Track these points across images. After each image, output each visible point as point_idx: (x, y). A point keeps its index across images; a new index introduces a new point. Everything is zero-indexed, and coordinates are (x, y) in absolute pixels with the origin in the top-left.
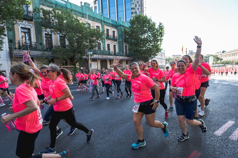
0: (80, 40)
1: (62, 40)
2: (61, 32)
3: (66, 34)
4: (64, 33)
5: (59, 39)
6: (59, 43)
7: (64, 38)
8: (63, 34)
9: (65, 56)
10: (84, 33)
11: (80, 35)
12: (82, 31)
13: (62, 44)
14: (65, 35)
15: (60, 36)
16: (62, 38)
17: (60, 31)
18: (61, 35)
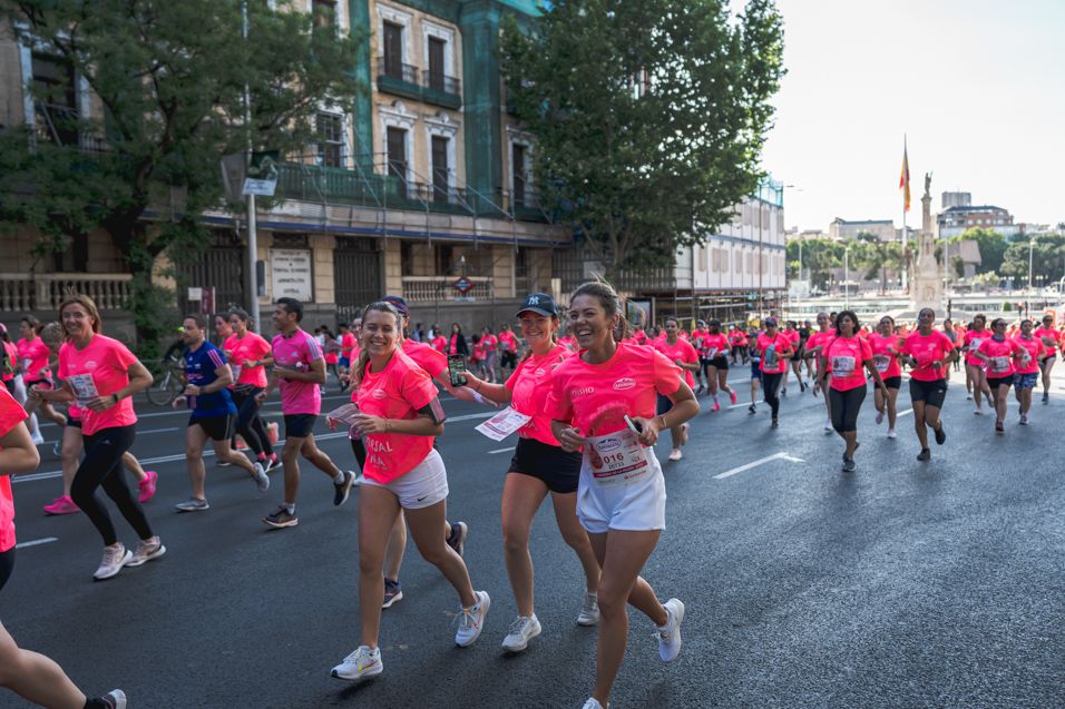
0: (181, 92)
1: (49, 82)
2: (38, 24)
3: (80, 39)
4: (61, 35)
5: (28, 74)
6: (29, 104)
7: (71, 74)
8: (57, 44)
9: (63, 204)
10: (205, 39)
12: (202, 22)
13: (49, 110)
14: (73, 46)
15: (35, 56)
16: (53, 71)
17: (31, 17)
18: (41, 46)
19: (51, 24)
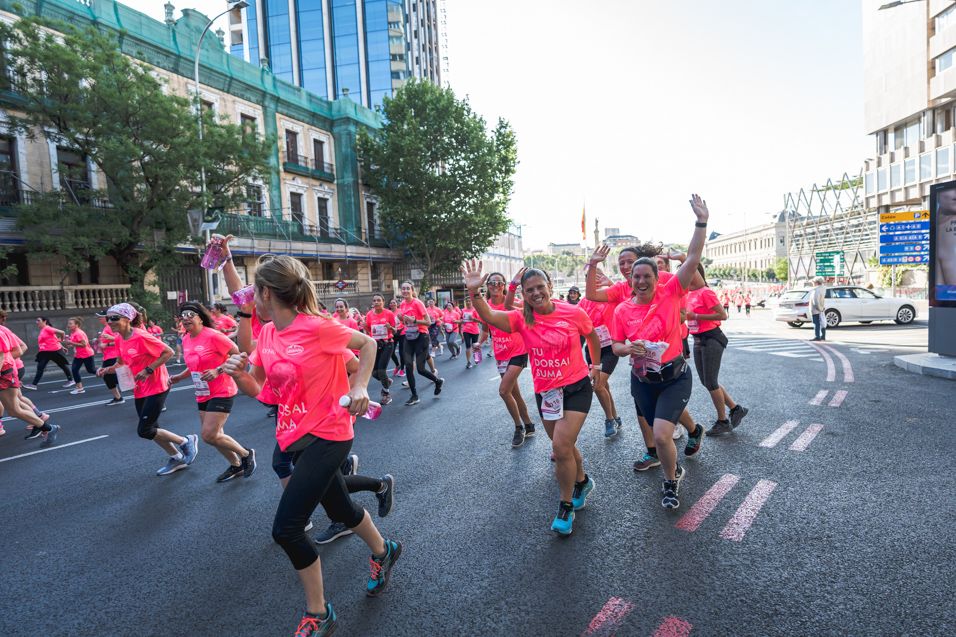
0: (160, 172)
1: (70, 165)
2: (63, 129)
3: (91, 139)
4: (78, 136)
5: (54, 159)
6: (56, 177)
7: (84, 159)
8: (76, 141)
9: (84, 241)
10: (177, 140)
11: (163, 149)
12: (174, 129)
13: (70, 182)
14: (87, 142)
15: (59, 148)
16: (71, 158)
17: (58, 125)
18: (65, 143)
19: (72, 130)
